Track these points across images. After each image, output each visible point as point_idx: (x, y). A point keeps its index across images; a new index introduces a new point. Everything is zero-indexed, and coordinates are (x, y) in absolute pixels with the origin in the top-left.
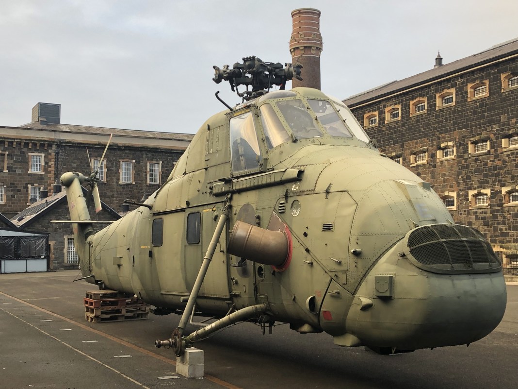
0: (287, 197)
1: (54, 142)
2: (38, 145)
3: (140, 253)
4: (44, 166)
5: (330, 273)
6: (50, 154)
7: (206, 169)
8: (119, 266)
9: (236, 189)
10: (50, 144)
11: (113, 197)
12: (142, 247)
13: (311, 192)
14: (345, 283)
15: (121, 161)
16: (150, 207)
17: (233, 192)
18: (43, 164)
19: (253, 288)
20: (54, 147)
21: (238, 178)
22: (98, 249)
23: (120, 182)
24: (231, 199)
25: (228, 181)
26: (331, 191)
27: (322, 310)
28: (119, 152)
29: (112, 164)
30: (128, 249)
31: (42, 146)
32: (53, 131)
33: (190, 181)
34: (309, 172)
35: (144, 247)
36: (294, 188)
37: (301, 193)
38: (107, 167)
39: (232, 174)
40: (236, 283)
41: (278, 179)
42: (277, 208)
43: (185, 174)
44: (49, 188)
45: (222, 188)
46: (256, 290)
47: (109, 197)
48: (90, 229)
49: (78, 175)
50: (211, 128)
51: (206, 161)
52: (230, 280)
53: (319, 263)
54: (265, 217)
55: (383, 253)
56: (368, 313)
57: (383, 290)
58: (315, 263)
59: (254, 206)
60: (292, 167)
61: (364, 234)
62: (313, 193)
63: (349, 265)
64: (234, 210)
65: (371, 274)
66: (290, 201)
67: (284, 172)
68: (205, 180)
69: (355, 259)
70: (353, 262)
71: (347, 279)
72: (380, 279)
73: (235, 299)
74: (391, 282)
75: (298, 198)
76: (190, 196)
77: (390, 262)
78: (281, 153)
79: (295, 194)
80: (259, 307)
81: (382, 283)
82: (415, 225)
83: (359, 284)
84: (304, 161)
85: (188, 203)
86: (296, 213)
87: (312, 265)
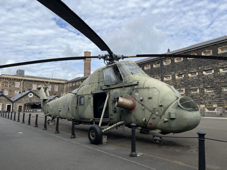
0: (133, 90)
1: (23, 79)
2: (18, 80)
3: (72, 107)
4: (20, 86)
5: (152, 112)
6: (21, 82)
7: (98, 83)
8: (60, 111)
9: (112, 88)
16: (76, 94)
17: (110, 89)
19: (119, 116)
21: (112, 85)
22: (51, 106)
24: (109, 91)
25: (108, 86)
26: (150, 87)
27: (149, 122)
32: (22, 77)
33: (92, 86)
34: (140, 82)
35: (73, 105)
36: (136, 87)
37: (139, 88)
40: (112, 115)
41: (130, 84)
42: (129, 93)
43: (89, 84)
44: (21, 91)
45: (106, 88)
46: (120, 117)
51: (98, 80)
52: (110, 114)
53: (147, 109)
54: (124, 95)
55: (170, 105)
56: (167, 123)
57: (173, 116)
58: (145, 109)
59: (119, 93)
60: (134, 81)
61: (163, 100)
62: (143, 88)
63: (159, 109)
64: (111, 94)
65: (167, 112)
66: (135, 91)
67: (132, 83)
68: (98, 86)
69: (161, 107)
70: (160, 108)
71: (158, 113)
72: (172, 113)
73: (111, 120)
74: (175, 114)
75: (138, 90)
76: (92, 91)
77: (174, 108)
78: (129, 77)
79: (136, 89)
80: (123, 122)
81: (173, 114)
82: (177, 97)
83: (162, 115)
84: (138, 79)
85: (91, 92)
86: (137, 94)
87: (144, 109)
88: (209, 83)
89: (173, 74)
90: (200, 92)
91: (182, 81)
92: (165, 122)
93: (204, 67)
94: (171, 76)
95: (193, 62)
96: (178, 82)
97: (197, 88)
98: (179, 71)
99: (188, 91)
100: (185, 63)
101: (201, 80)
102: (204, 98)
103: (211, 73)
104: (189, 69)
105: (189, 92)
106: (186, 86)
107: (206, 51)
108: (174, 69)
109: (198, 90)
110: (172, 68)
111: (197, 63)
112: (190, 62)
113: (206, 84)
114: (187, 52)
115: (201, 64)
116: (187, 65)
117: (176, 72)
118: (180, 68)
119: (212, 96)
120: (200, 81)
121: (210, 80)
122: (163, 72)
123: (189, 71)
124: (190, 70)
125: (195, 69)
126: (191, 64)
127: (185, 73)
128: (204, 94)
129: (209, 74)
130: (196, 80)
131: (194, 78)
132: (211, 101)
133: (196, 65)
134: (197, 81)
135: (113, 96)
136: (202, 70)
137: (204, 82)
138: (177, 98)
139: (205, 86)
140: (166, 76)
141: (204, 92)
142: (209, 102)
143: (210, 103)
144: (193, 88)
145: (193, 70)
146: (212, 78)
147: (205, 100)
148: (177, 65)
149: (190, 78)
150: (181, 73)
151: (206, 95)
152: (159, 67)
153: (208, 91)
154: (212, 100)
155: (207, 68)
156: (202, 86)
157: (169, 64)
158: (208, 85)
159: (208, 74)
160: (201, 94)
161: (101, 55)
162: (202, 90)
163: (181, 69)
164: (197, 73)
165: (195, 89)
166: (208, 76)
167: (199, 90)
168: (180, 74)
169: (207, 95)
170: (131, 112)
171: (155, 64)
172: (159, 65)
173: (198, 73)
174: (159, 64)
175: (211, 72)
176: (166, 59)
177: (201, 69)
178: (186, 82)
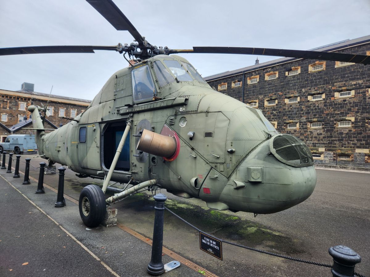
0: (176, 115)
1: (31, 98)
2: (23, 99)
3: (71, 146)
4: (26, 108)
5: (210, 164)
6: (29, 103)
7: (115, 100)
8: (59, 151)
9: (137, 111)
10: (29, 99)
11: (56, 121)
12: (72, 143)
13: (195, 112)
14: (223, 171)
15: (60, 108)
16: (78, 122)
17: (134, 113)
18: (26, 107)
19: (148, 170)
20: (31, 101)
21: (138, 104)
22: (47, 142)
23: (59, 116)
24: (132, 117)
25: (129, 106)
26: (210, 111)
27: (203, 186)
28: (59, 105)
29: (56, 109)
30: (64, 143)
31: (26, 99)
32: (30, 94)
33: (103, 107)
34: (191, 99)
35: (74, 143)
36: (181, 109)
37: (187, 113)
38: (54, 110)
39: (133, 102)
40: (135, 166)
41: (170, 103)
42: (168, 122)
43: (100, 103)
44: (28, 116)
45: (126, 110)
46: (150, 171)
47: (54, 122)
48: (43, 132)
49: (38, 107)
50: (118, 77)
51: (115, 95)
52: (131, 164)
53: (202, 157)
54: (158, 127)
55: (250, 152)
56: (241, 191)
57: (256, 177)
58: (198, 157)
59: (150, 121)
60: (180, 97)
61: (236, 140)
62: (196, 112)
63: (225, 159)
64: (135, 123)
65: (243, 166)
66: (179, 117)
67: (174, 99)
68: (114, 106)
69: (230, 156)
70: (228, 157)
71: (224, 168)
72: (254, 170)
73: (133, 175)
74: (262, 172)
75: (185, 116)
76: (104, 115)
77: (259, 159)
78: (170, 89)
79: (183, 113)
80: (153, 181)
81: (256, 172)
82: (269, 134)
83: (233, 172)
84: (187, 93)
85: (102, 119)
86: (183, 125)
87: (195, 158)
88: (316, 115)
89: (261, 98)
90: (300, 128)
91: (274, 110)
92: (238, 188)
93: (309, 89)
94: (257, 101)
95: (293, 80)
96: (268, 111)
97: (296, 121)
98: (271, 94)
99: (281, 125)
100: (281, 82)
101: (304, 109)
102: (306, 137)
103: (321, 99)
104: (287, 91)
105: (283, 127)
106: (279, 118)
107: (316, 62)
108: (263, 91)
109: (298, 125)
110: (260, 89)
111: (299, 82)
112: (290, 81)
113: (311, 116)
114: (285, 64)
115: (306, 84)
116: (283, 85)
117: (265, 96)
118: (272, 89)
119: (318, 134)
120: (302, 110)
121: (318, 109)
122: (246, 95)
123: (285, 95)
124: (289, 92)
125: (296, 91)
126: (291, 84)
127: (280, 98)
128: (307, 131)
129: (317, 99)
130: (296, 108)
131: (294, 106)
132: (317, 142)
133: (297, 85)
134: (297, 111)
135: (138, 128)
136: (306, 94)
137: (308, 113)
138: (267, 137)
139: (308, 118)
140: (250, 101)
141: (306, 128)
142: (313, 143)
143: (314, 145)
144: (291, 121)
145: (293, 94)
146: (321, 106)
147: (307, 141)
148: (269, 85)
149: (286, 106)
150: (273, 98)
151: (309, 133)
152: (239, 87)
153: (313, 126)
154: (319, 140)
155: (315, 90)
156: (304, 119)
157: (255, 82)
158: (313, 118)
159: (315, 100)
160: (302, 131)
161: (123, 45)
162: (303, 126)
163: (274, 90)
164: (299, 98)
165: (293, 123)
166: (315, 104)
167: (300, 125)
168: (271, 100)
169: (311, 132)
170: (170, 162)
171: (234, 82)
172: (241, 84)
173: (301, 98)
174: (241, 82)
175: (321, 97)
176: (252, 75)
177: (306, 92)
178: (280, 112)
